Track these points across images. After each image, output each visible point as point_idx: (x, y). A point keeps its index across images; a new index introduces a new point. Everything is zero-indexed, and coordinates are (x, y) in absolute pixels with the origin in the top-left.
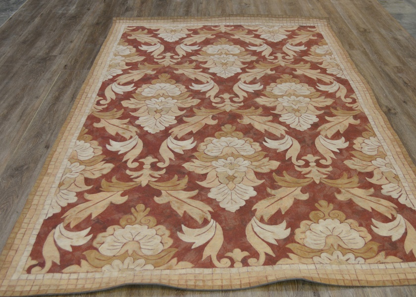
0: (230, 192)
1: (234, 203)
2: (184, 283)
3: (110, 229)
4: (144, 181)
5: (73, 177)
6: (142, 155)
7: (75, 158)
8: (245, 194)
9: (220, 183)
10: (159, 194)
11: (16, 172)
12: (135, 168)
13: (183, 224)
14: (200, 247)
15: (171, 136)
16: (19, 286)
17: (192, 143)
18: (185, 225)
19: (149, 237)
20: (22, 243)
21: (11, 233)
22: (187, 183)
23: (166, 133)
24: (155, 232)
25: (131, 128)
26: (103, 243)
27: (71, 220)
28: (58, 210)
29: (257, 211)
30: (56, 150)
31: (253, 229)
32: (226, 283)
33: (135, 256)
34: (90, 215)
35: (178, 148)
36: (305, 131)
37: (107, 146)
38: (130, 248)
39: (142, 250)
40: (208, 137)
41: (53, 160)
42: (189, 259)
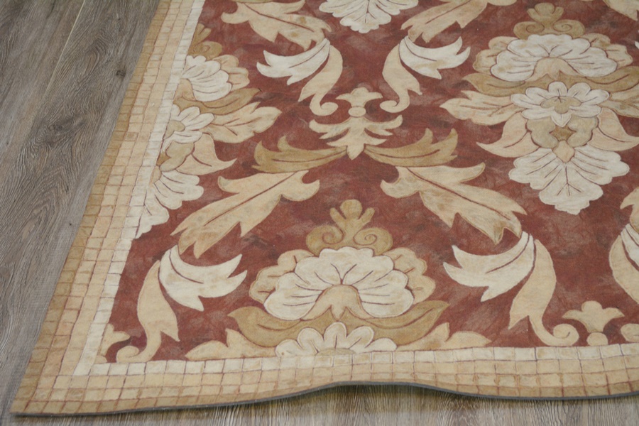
0: (561, 167)
1: (574, 192)
2: (472, 383)
3: (286, 259)
4: (353, 145)
5: (186, 140)
6: (344, 86)
7: (189, 97)
8: (600, 172)
9: (535, 147)
10: (392, 175)
11: (58, 134)
12: (330, 116)
13: (455, 243)
14: (500, 297)
15: (406, 38)
16: (92, 389)
17: (458, 53)
18: (461, 247)
19: (378, 276)
20: (89, 294)
21: (62, 270)
22: (457, 148)
23: (395, 31)
24: (391, 265)
25: (310, 21)
26: (274, 290)
27: (195, 239)
28: (162, 218)
29: (634, 211)
30: (142, 80)
31: (627, 253)
32: (571, 383)
33: (351, 320)
34: (237, 228)
35: (425, 65)
37: (260, 66)
38: (337, 300)
39: (365, 305)
40: (497, 35)
41: (138, 102)
42: (477, 326)
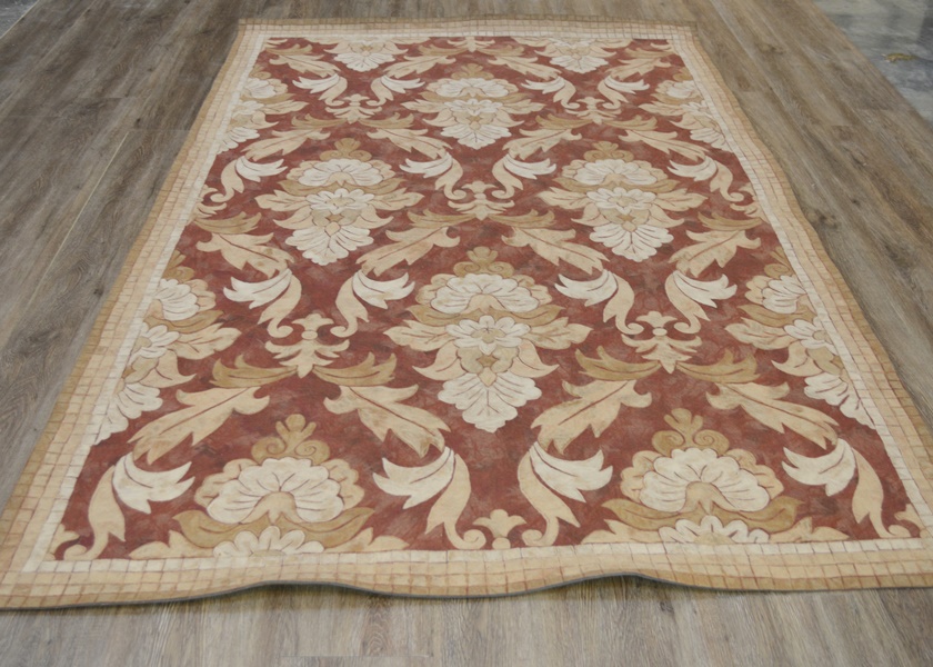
0: (484, 390)
1: (493, 413)
2: (388, 583)
3: (231, 467)
4: (303, 365)
5: (152, 355)
6: (301, 311)
7: (159, 316)
8: (516, 395)
9: (463, 372)
10: (334, 392)
11: (34, 346)
12: (285, 338)
13: (385, 456)
14: (420, 505)
15: (360, 271)
16: (39, 585)
17: (405, 286)
18: (390, 459)
19: (313, 484)
20: (45, 495)
21: (21, 472)
22: (395, 371)
23: (350, 265)
24: (326, 474)
25: (276, 252)
26: (217, 496)
27: (150, 446)
28: (121, 426)
29: (543, 431)
30: (117, 299)
31: (533, 468)
32: (475, 583)
33: (284, 524)
34: (190, 438)
35: (374, 296)
36: (644, 261)
37: (226, 291)
38: (274, 506)
39: (299, 511)
40: (439, 272)
41: (112, 319)
42: (398, 530)
